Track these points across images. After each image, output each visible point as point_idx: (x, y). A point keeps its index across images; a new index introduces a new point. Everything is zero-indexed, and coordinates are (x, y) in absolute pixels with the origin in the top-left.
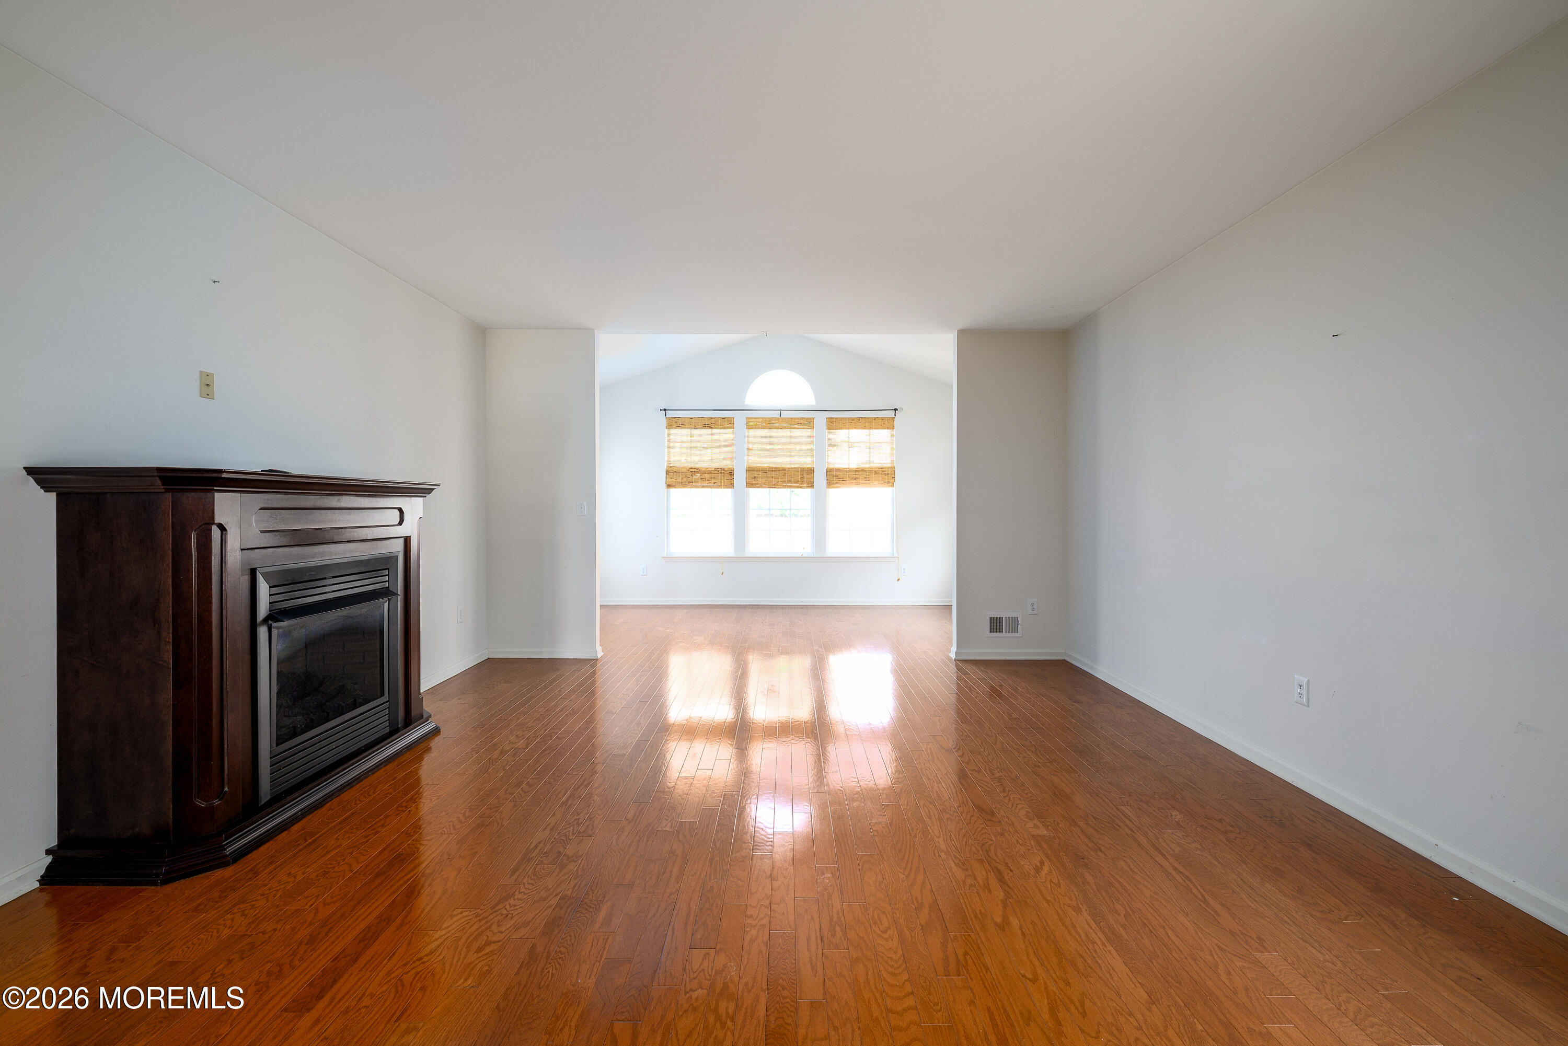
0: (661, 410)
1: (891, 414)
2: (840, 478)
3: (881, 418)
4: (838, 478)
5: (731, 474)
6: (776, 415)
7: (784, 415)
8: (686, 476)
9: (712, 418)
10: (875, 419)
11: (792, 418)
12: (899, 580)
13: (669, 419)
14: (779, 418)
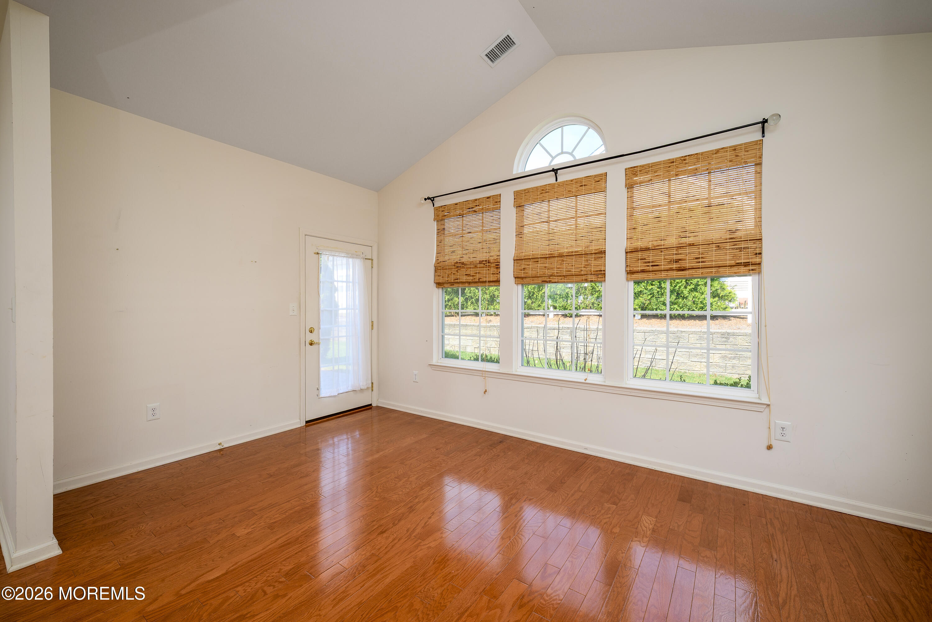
0: (425, 199)
1: (754, 135)
2: (649, 262)
3: (730, 147)
4: (646, 263)
5: (497, 266)
6: (550, 179)
7: (563, 176)
8: (452, 273)
9: (476, 200)
10: (717, 151)
11: (572, 181)
12: (769, 447)
13: (437, 209)
14: (554, 184)
